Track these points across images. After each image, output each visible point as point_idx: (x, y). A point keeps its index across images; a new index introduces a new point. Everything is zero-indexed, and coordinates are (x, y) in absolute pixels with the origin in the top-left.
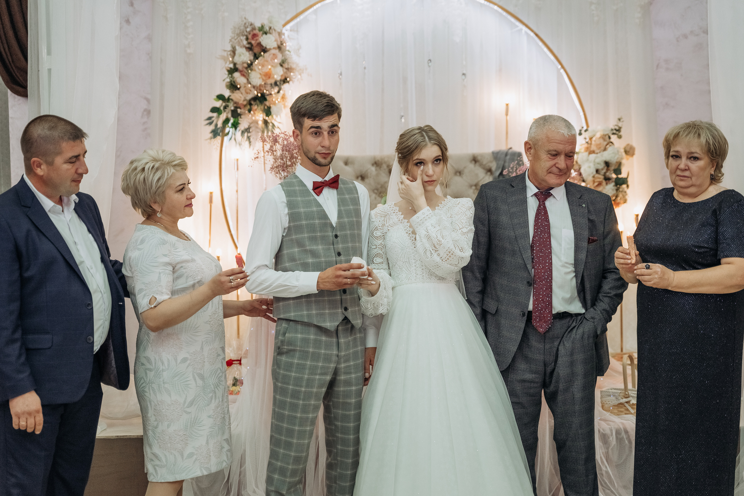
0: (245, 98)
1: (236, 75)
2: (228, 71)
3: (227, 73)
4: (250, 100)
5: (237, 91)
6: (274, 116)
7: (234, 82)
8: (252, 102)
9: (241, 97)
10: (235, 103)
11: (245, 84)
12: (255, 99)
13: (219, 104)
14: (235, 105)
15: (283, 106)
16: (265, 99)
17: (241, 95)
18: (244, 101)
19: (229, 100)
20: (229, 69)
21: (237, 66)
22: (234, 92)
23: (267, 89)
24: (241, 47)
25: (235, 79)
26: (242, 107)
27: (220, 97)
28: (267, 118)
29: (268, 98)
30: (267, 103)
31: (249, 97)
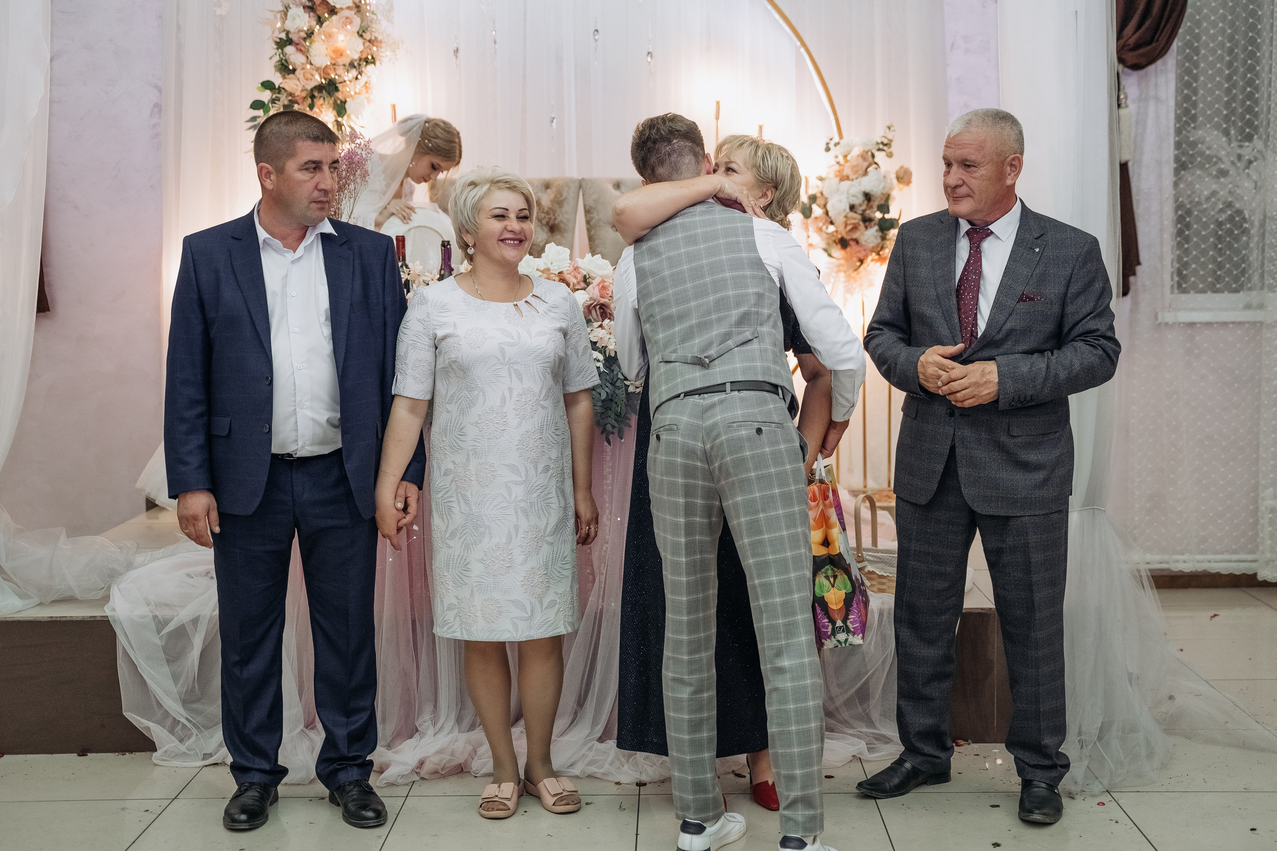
0: (304, 86)
1: (289, 49)
2: (277, 43)
3: (275, 47)
4: (312, 90)
5: (291, 76)
6: (353, 117)
7: (286, 60)
8: (316, 94)
9: (297, 85)
10: (291, 94)
11: (303, 64)
12: (320, 88)
13: (266, 96)
14: (290, 98)
15: (366, 101)
16: (337, 89)
17: (297, 82)
18: (302, 91)
19: (280, 90)
20: (278, 40)
21: (291, 36)
22: (287, 76)
23: (338, 72)
24: (297, 5)
25: (287, 57)
26: (300, 101)
27: (268, 85)
28: (340, 119)
29: (340, 86)
30: (340, 95)
31: (310, 85)
